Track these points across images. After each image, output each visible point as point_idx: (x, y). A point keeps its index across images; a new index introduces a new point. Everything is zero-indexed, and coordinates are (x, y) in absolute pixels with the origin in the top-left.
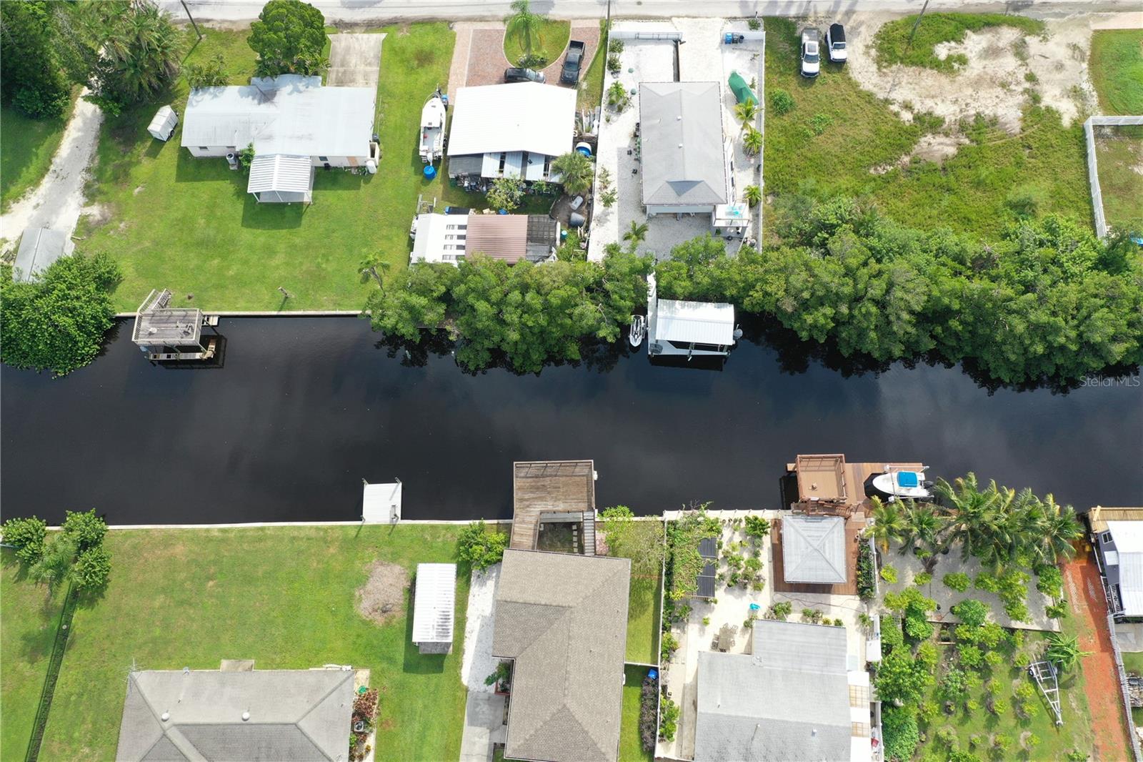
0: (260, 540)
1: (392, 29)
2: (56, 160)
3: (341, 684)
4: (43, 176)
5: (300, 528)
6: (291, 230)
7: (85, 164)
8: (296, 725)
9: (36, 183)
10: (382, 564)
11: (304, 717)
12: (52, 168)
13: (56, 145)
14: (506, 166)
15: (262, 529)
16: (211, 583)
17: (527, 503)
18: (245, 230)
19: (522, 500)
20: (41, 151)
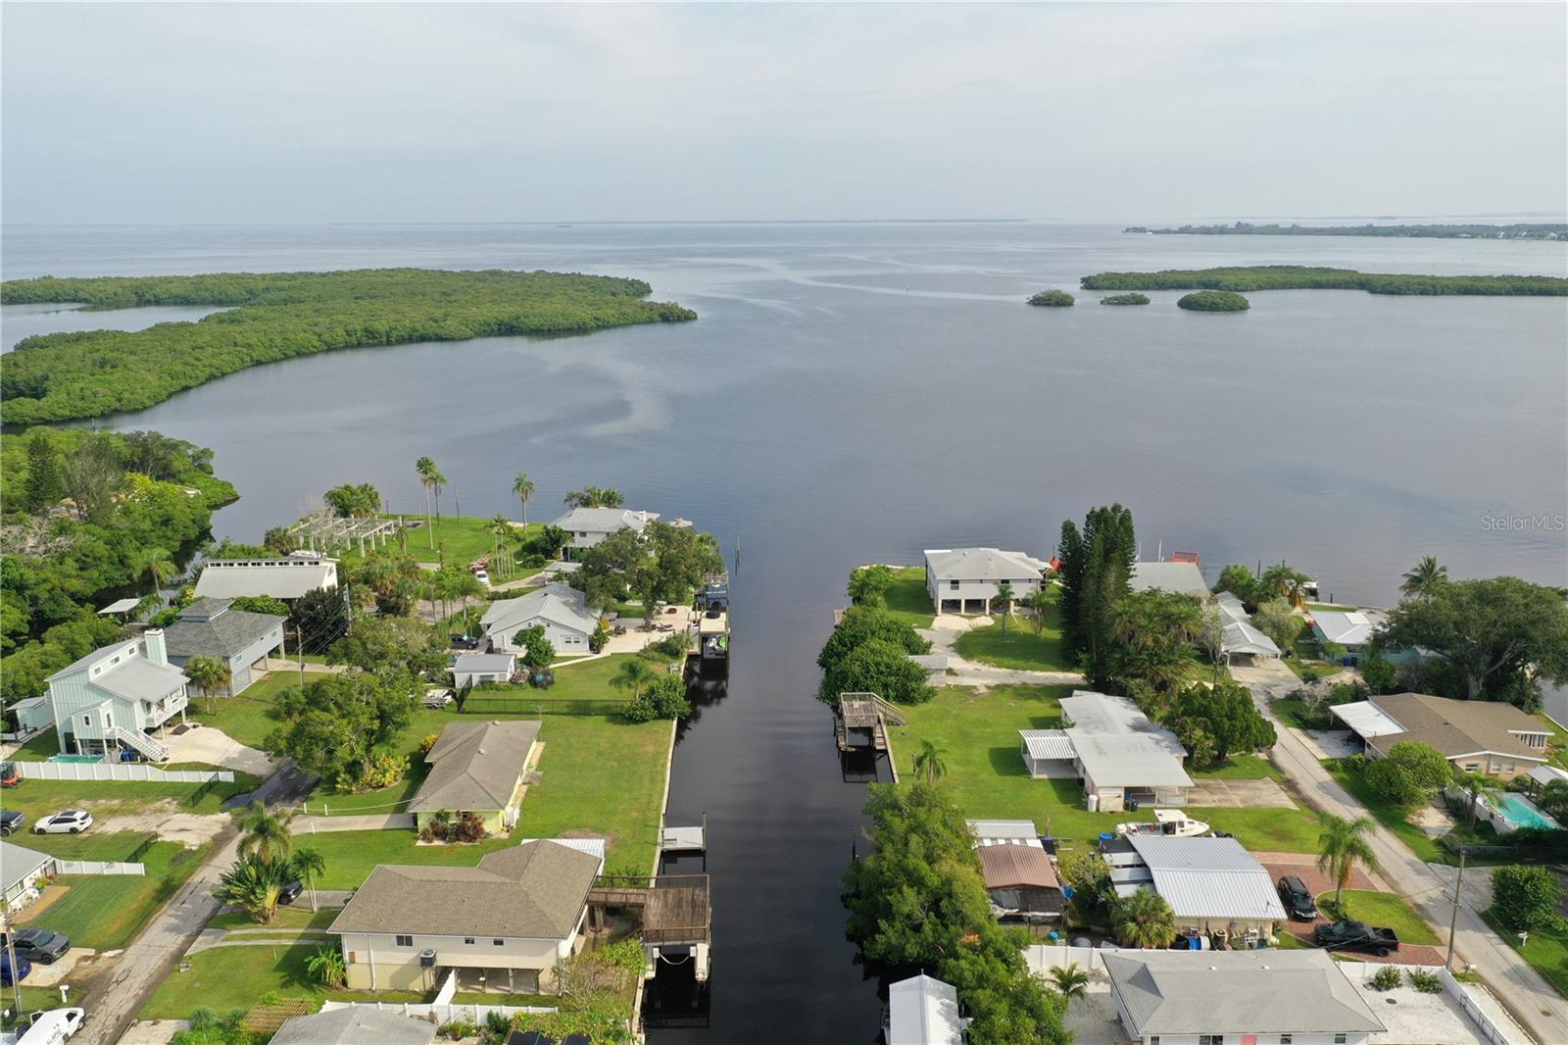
0: (652, 780)
1: (1307, 811)
2: (1028, 672)
3: (494, 800)
4: (1008, 668)
5: (661, 798)
6: (995, 773)
7: (1028, 682)
8: (465, 771)
9: (1000, 666)
10: (614, 839)
11: (470, 776)
12: (1020, 671)
13: (1041, 671)
14: (1129, 869)
15: (664, 781)
16: (615, 764)
17: (662, 896)
18: (987, 750)
19: (666, 893)
20: (1032, 663)
